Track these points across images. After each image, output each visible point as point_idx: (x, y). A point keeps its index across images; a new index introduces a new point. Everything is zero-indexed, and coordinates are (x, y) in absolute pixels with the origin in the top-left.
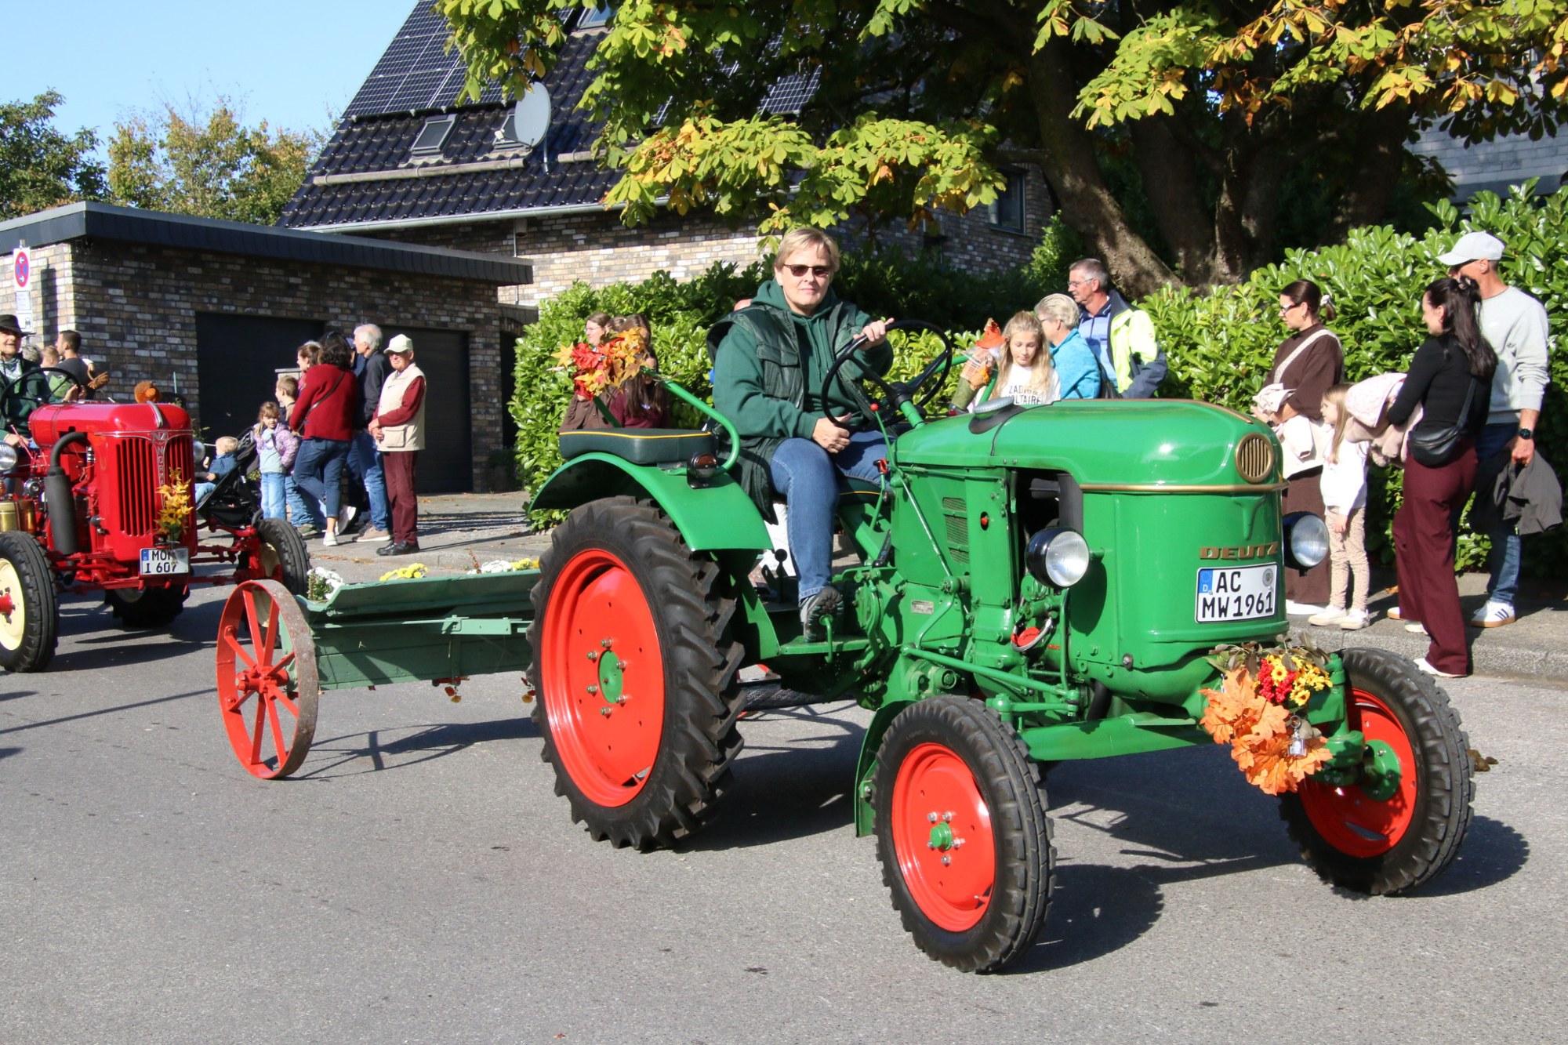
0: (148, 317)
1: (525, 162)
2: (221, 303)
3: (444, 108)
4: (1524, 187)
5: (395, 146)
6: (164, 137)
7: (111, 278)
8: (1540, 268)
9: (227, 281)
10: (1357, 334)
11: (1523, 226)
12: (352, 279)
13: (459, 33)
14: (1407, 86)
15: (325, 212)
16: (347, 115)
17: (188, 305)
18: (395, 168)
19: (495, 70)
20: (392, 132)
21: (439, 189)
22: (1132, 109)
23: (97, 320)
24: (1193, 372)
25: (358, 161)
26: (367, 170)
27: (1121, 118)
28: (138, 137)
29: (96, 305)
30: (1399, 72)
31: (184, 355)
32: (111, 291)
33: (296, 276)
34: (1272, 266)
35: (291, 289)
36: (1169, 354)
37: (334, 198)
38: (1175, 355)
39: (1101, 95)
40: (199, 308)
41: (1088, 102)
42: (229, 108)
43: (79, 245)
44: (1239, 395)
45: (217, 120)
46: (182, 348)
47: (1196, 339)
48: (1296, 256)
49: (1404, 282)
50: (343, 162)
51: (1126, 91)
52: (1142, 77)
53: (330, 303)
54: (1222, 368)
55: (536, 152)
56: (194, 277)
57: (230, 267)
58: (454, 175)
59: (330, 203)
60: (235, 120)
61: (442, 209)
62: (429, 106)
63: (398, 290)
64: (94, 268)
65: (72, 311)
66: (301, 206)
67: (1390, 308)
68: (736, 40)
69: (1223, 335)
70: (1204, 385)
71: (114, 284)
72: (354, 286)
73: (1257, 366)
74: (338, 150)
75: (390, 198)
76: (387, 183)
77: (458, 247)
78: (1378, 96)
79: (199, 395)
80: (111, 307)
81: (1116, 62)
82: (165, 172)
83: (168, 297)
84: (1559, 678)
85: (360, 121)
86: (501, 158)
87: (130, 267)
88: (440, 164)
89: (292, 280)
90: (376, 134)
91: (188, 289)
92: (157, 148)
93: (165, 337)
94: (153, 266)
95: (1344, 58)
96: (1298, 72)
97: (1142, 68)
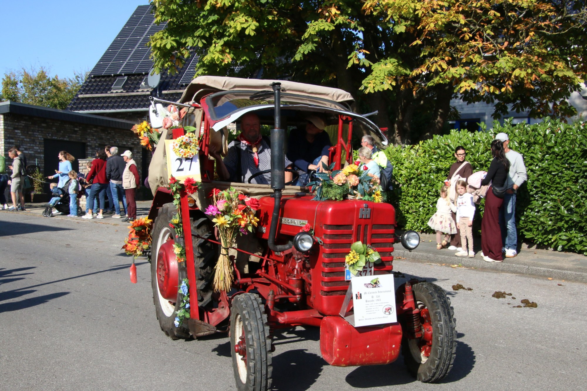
0: (28, 140)
1: (151, 93)
2: (52, 136)
3: (123, 74)
4: (508, 120)
5: (106, 86)
6: (21, 78)
7: (16, 126)
8: (517, 145)
9: (54, 129)
12: (94, 129)
13: (155, 53)
14: (469, 86)
15: (82, 106)
16: (90, 75)
17: (41, 136)
18: (107, 93)
19: (166, 65)
20: (105, 81)
21: (122, 101)
22: (379, 88)
23: (11, 141)
25: (94, 90)
26: (97, 93)
27: (376, 90)
28: (12, 79)
29: (11, 136)
31: (40, 153)
32: (16, 131)
33: (77, 127)
34: (428, 140)
35: (75, 132)
36: (394, 166)
37: (86, 102)
38: (396, 167)
39: (370, 83)
40: (45, 137)
41: (366, 85)
42: (44, 70)
43: (7, 115)
44: (418, 180)
45: (40, 74)
46: (39, 151)
47: (403, 161)
48: (437, 137)
49: (473, 147)
50: (89, 90)
51: (378, 82)
52: (383, 78)
53: (88, 137)
54: (414, 171)
55: (155, 90)
56: (43, 127)
57: (56, 124)
58: (127, 96)
59: (84, 103)
60: (46, 75)
61: (123, 107)
62: (118, 73)
63: (110, 133)
64: (11, 123)
65: (3, 137)
66: (74, 104)
67: (468, 155)
68: (248, 59)
69: (412, 161)
71: (17, 129)
72: (95, 131)
73: (424, 171)
74: (87, 86)
75: (105, 103)
76: (104, 98)
77: (127, 119)
78: (460, 89)
79: (44, 166)
80: (16, 136)
81: (373, 73)
82: (22, 90)
83: (35, 133)
84: (533, 274)
85: (94, 77)
86: (143, 91)
87: (23, 123)
88: (122, 92)
89: (76, 129)
90: (99, 82)
91: (42, 131)
92: (19, 82)
93: (33, 147)
94: (30, 123)
95: (450, 76)
96: (436, 80)
97: (382, 75)
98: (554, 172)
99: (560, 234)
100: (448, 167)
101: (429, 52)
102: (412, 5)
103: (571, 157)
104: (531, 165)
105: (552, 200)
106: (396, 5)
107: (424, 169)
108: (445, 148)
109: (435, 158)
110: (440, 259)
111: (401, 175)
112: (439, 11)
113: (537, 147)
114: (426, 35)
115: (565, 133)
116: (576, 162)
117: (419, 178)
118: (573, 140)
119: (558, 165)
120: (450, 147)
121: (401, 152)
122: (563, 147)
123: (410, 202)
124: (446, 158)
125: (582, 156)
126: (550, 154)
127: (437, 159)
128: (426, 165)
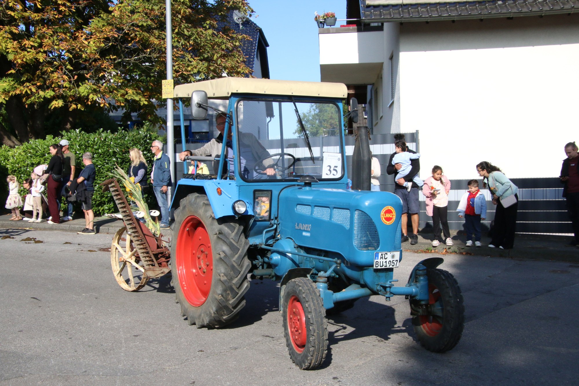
8: (78, 148)
10: (44, 159)
11: (75, 139)
14: (58, 105)
24: (8, 166)
30: (56, 101)
34: (26, 143)
47: (9, 158)
54: (14, 166)
69: (15, 158)
70: (11, 169)
78: (52, 107)
95: (43, 97)
96: (32, 99)
98: (99, 165)
99: (105, 206)
101: (27, 78)
102: (4, 45)
103: (108, 156)
105: (98, 184)
107: (23, 164)
108: (35, 149)
109: (30, 156)
110: (19, 225)
112: (29, 50)
113: (90, 149)
114: (20, 67)
115: (105, 140)
116: (110, 159)
118: (108, 145)
119: (101, 161)
120: (39, 148)
122: (104, 149)
125: (113, 155)
126: (97, 154)
127: (31, 157)
128: (24, 161)
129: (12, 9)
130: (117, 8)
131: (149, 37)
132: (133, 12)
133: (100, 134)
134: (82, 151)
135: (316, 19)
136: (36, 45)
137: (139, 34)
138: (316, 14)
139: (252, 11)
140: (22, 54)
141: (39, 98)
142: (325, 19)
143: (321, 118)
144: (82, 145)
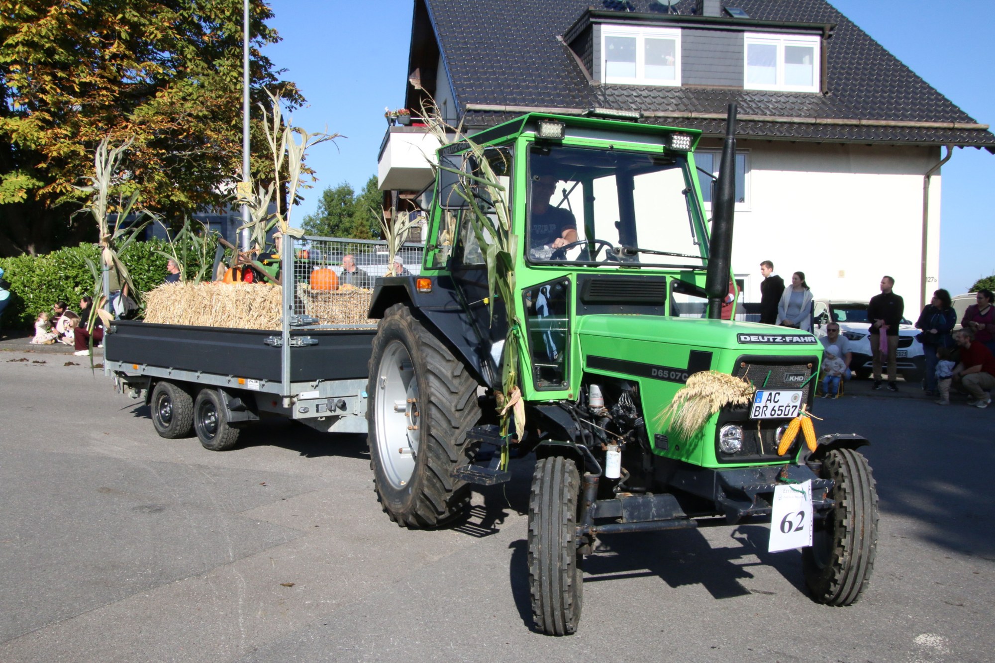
22: (10, 200)
27: (6, 202)
34: (58, 251)
48: (66, 249)
51: (8, 194)
52: (12, 190)
54: (43, 278)
73: (54, 278)
95: (77, 195)
96: (63, 199)
97: (13, 188)
100: (74, 275)
104: (141, 274)
106: (20, 131)
108: (71, 258)
111: (33, 281)
112: (62, 140)
113: (144, 260)
114: (51, 160)
117: (49, 285)
121: (34, 260)
122: (163, 261)
123: (43, 305)
124: (73, 267)
127: (65, 268)
128: (55, 273)
129: (44, 91)
130: (166, 94)
131: (205, 130)
132: (184, 99)
133: (157, 243)
134: (134, 263)
135: (387, 115)
136: (69, 134)
137: (194, 126)
138: (387, 109)
139: (304, 100)
140: (59, 145)
141: (72, 197)
142: (398, 117)
143: (331, 223)
144: (134, 256)
